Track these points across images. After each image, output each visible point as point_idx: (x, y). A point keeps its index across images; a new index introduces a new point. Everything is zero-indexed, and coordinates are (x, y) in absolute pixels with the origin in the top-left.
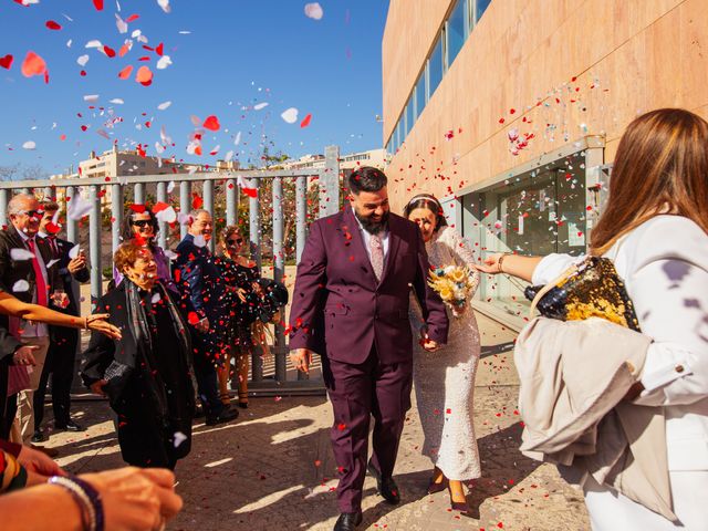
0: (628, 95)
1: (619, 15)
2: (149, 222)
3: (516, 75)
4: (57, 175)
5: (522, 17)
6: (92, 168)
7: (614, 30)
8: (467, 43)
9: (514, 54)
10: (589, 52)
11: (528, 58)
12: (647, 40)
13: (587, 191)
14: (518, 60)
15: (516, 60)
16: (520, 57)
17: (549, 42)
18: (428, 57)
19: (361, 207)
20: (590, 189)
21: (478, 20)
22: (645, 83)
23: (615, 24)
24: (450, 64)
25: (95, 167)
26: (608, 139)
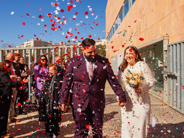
0: (175, 25)
1: (173, 3)
2: (45, 59)
3: (143, 19)
4: (18, 46)
5: (145, 4)
6: (27, 44)
7: (171, 7)
8: (130, 11)
9: (143, 13)
10: (164, 13)
11: (147, 15)
12: (180, 10)
13: (164, 52)
14: (144, 15)
15: (143, 15)
16: (145, 15)
17: (153, 10)
18: (118, 14)
19: (86, 53)
20: (165, 51)
21: (133, 4)
22: (180, 22)
23: (171, 6)
24: (125, 16)
25: (28, 44)
26: (170, 37)
